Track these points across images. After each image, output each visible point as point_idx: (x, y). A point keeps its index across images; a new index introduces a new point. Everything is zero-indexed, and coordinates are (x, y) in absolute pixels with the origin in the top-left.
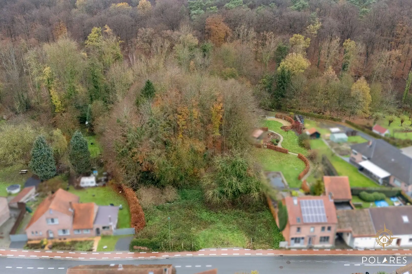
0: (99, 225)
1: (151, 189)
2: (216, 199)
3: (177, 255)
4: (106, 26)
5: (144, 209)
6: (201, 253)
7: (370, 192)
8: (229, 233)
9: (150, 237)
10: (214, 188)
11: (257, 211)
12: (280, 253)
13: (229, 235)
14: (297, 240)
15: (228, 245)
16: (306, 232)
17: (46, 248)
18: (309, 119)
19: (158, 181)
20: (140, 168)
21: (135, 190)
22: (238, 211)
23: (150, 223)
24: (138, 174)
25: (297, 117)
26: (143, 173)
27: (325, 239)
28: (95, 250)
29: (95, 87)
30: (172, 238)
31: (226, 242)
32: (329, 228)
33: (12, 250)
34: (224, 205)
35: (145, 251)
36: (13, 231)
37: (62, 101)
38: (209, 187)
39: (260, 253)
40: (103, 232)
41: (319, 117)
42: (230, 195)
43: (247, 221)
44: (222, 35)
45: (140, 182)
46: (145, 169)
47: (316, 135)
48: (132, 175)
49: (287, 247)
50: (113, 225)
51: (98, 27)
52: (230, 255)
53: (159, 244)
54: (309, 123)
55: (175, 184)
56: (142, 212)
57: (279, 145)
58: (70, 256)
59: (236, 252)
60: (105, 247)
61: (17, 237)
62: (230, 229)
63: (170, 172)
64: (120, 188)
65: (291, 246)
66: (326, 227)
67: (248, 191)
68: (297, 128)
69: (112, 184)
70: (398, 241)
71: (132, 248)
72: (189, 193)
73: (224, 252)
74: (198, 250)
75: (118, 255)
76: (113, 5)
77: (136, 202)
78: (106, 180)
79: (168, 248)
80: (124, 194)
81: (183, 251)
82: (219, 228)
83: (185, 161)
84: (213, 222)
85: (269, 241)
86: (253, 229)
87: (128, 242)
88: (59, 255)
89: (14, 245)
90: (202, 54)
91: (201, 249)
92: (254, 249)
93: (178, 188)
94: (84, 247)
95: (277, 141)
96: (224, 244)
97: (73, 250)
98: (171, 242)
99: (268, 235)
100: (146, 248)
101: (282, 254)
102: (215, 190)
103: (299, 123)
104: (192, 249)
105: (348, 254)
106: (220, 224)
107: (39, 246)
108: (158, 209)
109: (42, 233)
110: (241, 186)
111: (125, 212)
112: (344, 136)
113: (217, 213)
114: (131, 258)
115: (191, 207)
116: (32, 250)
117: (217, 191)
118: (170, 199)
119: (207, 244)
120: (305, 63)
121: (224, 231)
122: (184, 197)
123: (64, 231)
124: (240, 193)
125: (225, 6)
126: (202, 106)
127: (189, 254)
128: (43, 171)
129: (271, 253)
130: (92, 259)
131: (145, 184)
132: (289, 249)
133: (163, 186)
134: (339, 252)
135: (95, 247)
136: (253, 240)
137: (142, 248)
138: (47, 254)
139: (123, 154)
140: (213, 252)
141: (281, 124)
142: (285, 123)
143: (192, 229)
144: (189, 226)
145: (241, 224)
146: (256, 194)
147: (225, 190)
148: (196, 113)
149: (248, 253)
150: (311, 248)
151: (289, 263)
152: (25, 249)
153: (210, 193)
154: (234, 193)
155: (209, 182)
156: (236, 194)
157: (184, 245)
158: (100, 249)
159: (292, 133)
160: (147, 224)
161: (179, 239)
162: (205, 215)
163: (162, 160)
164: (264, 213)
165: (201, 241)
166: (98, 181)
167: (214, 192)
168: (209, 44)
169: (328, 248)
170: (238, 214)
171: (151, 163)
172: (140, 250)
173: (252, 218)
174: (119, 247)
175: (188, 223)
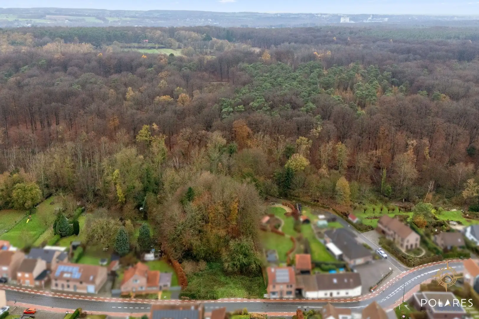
0: (161, 284)
1: (190, 262)
2: (230, 269)
3: (206, 302)
4: (154, 124)
5: (186, 275)
6: (219, 301)
7: (327, 264)
8: (236, 290)
9: (190, 291)
10: (229, 262)
11: (255, 276)
12: (263, 301)
13: (236, 291)
14: (274, 293)
15: (235, 296)
16: (278, 288)
17: (132, 297)
18: (306, 207)
19: (195, 257)
20: (184, 248)
21: (180, 263)
22: (243, 276)
23: (190, 284)
24: (183, 252)
25: (297, 205)
26: (185, 251)
27: (289, 293)
28: (159, 299)
29: (148, 181)
30: (203, 292)
31: (234, 295)
32: (291, 286)
33: (114, 299)
34: (235, 273)
35: (187, 299)
36: (113, 287)
37: (124, 192)
38: (226, 261)
39: (252, 301)
40: (164, 288)
41: (314, 205)
42: (239, 266)
43: (248, 283)
44: (245, 134)
45: (184, 257)
46: (187, 249)
47: (307, 221)
48: (179, 253)
49: (268, 298)
50: (169, 284)
51: (148, 125)
52: (235, 302)
53: (196, 295)
54: (306, 209)
55: (205, 259)
56: (185, 277)
57: (280, 230)
58: (146, 302)
59: (239, 300)
60: (165, 297)
61: (115, 291)
62: (237, 288)
63: (202, 251)
64: (169, 261)
65: (271, 297)
66: (289, 285)
67: (250, 264)
68: (295, 215)
69: (165, 258)
70: (331, 294)
71: (180, 298)
72: (214, 265)
73: (232, 300)
74: (218, 299)
75: (173, 302)
76: (158, 97)
77: (181, 271)
78: (161, 256)
79: (200, 298)
80: (173, 266)
81: (209, 299)
82: (231, 287)
83: (212, 244)
84: (227, 283)
85: (258, 294)
86: (251, 287)
87: (178, 294)
88: (140, 301)
89: (114, 295)
90: (228, 155)
91: (219, 298)
92: (249, 298)
93: (208, 262)
94: (154, 297)
95: (279, 226)
96: (232, 296)
97: (147, 299)
98: (203, 295)
99: (258, 290)
100: (188, 298)
101: (265, 301)
102: (230, 263)
103: (297, 210)
104: (214, 298)
105: (302, 302)
106: (232, 285)
107: (128, 296)
108: (195, 275)
109: (129, 289)
110: (245, 261)
111: (175, 277)
112: (325, 222)
113: (230, 278)
114: (180, 303)
115: (215, 274)
116: (124, 299)
117: (230, 264)
118: (202, 269)
119: (223, 296)
120: (306, 162)
121: (233, 288)
122: (211, 268)
123: (142, 287)
124: (245, 265)
125: (250, 104)
126: (224, 204)
127: (213, 301)
128: (122, 250)
129: (258, 301)
130: (158, 303)
131: (187, 259)
132: (269, 299)
133: (198, 261)
134: (297, 301)
135: (160, 297)
136: (249, 294)
137: (186, 298)
138: (133, 301)
139: (174, 239)
140: (226, 300)
141: (285, 210)
142: (288, 210)
143: (215, 287)
144: (213, 286)
145: (244, 285)
146: (254, 266)
147: (235, 263)
148: (221, 209)
149: (245, 301)
150: (281, 298)
151: (267, 306)
152: (120, 298)
153: (226, 265)
154: (241, 265)
155: (227, 258)
156: (243, 266)
157: (210, 296)
158: (162, 298)
159: (292, 219)
160: (188, 284)
161: (207, 293)
162: (223, 279)
163: (198, 243)
164: (258, 278)
165: (220, 294)
166: (156, 257)
167: (229, 265)
168: (235, 144)
169: (291, 298)
170: (242, 278)
171: (191, 244)
172: (185, 299)
173: (251, 281)
174: (173, 297)
175: (212, 284)
